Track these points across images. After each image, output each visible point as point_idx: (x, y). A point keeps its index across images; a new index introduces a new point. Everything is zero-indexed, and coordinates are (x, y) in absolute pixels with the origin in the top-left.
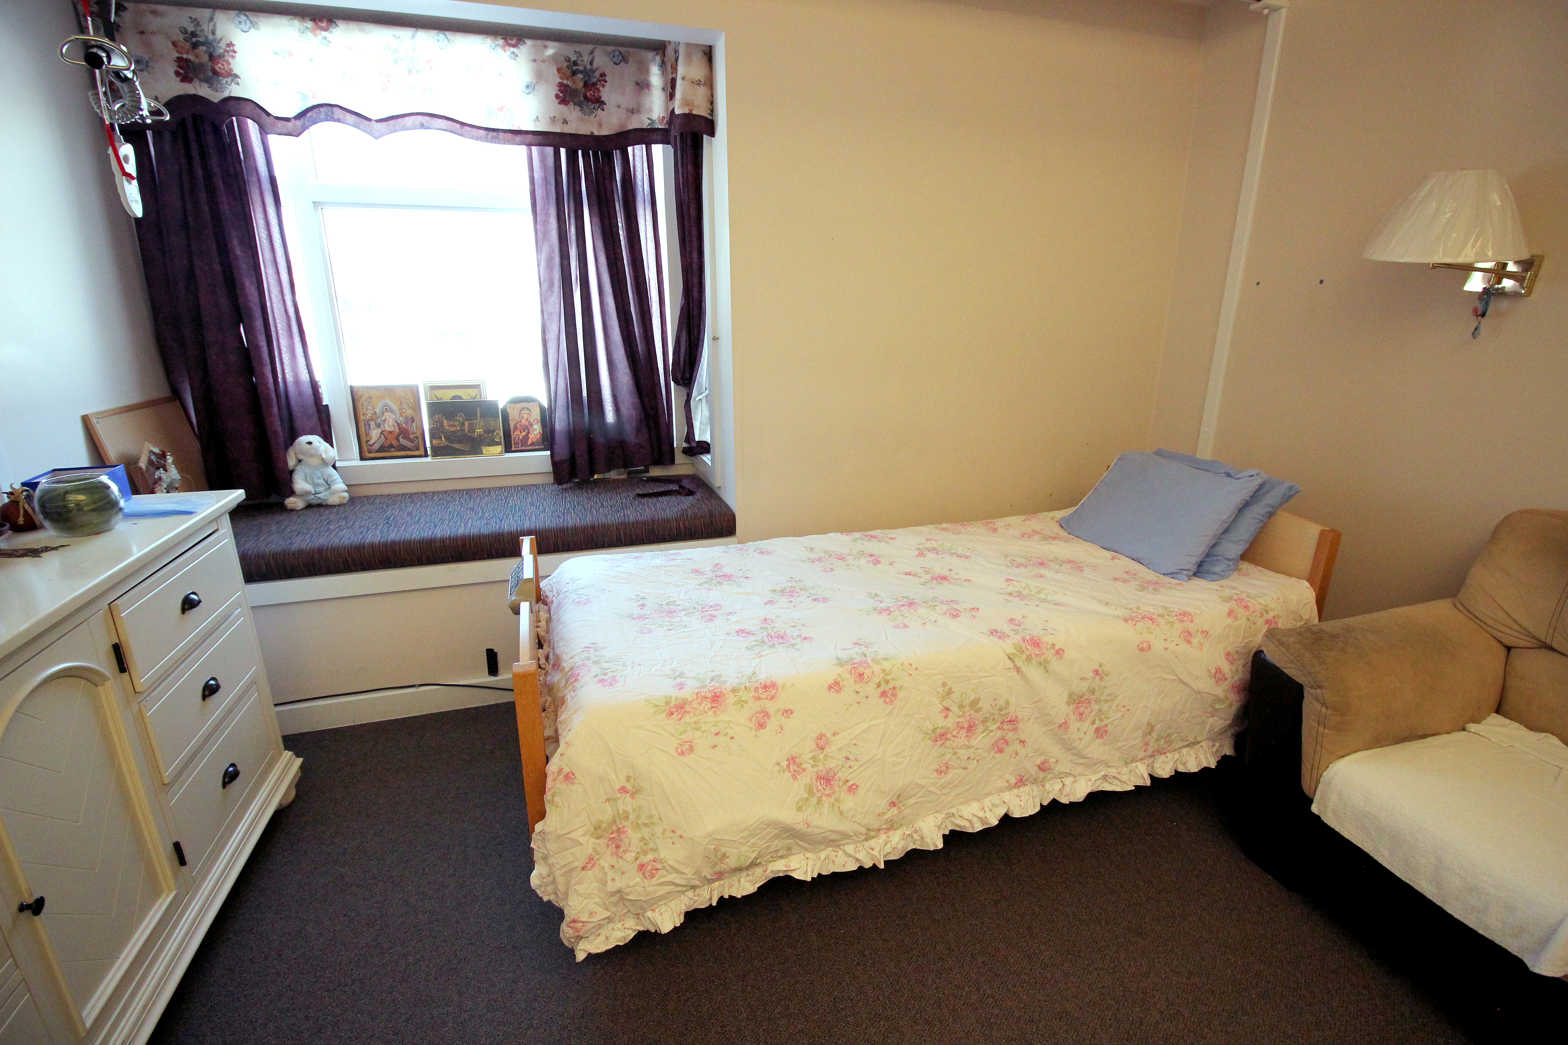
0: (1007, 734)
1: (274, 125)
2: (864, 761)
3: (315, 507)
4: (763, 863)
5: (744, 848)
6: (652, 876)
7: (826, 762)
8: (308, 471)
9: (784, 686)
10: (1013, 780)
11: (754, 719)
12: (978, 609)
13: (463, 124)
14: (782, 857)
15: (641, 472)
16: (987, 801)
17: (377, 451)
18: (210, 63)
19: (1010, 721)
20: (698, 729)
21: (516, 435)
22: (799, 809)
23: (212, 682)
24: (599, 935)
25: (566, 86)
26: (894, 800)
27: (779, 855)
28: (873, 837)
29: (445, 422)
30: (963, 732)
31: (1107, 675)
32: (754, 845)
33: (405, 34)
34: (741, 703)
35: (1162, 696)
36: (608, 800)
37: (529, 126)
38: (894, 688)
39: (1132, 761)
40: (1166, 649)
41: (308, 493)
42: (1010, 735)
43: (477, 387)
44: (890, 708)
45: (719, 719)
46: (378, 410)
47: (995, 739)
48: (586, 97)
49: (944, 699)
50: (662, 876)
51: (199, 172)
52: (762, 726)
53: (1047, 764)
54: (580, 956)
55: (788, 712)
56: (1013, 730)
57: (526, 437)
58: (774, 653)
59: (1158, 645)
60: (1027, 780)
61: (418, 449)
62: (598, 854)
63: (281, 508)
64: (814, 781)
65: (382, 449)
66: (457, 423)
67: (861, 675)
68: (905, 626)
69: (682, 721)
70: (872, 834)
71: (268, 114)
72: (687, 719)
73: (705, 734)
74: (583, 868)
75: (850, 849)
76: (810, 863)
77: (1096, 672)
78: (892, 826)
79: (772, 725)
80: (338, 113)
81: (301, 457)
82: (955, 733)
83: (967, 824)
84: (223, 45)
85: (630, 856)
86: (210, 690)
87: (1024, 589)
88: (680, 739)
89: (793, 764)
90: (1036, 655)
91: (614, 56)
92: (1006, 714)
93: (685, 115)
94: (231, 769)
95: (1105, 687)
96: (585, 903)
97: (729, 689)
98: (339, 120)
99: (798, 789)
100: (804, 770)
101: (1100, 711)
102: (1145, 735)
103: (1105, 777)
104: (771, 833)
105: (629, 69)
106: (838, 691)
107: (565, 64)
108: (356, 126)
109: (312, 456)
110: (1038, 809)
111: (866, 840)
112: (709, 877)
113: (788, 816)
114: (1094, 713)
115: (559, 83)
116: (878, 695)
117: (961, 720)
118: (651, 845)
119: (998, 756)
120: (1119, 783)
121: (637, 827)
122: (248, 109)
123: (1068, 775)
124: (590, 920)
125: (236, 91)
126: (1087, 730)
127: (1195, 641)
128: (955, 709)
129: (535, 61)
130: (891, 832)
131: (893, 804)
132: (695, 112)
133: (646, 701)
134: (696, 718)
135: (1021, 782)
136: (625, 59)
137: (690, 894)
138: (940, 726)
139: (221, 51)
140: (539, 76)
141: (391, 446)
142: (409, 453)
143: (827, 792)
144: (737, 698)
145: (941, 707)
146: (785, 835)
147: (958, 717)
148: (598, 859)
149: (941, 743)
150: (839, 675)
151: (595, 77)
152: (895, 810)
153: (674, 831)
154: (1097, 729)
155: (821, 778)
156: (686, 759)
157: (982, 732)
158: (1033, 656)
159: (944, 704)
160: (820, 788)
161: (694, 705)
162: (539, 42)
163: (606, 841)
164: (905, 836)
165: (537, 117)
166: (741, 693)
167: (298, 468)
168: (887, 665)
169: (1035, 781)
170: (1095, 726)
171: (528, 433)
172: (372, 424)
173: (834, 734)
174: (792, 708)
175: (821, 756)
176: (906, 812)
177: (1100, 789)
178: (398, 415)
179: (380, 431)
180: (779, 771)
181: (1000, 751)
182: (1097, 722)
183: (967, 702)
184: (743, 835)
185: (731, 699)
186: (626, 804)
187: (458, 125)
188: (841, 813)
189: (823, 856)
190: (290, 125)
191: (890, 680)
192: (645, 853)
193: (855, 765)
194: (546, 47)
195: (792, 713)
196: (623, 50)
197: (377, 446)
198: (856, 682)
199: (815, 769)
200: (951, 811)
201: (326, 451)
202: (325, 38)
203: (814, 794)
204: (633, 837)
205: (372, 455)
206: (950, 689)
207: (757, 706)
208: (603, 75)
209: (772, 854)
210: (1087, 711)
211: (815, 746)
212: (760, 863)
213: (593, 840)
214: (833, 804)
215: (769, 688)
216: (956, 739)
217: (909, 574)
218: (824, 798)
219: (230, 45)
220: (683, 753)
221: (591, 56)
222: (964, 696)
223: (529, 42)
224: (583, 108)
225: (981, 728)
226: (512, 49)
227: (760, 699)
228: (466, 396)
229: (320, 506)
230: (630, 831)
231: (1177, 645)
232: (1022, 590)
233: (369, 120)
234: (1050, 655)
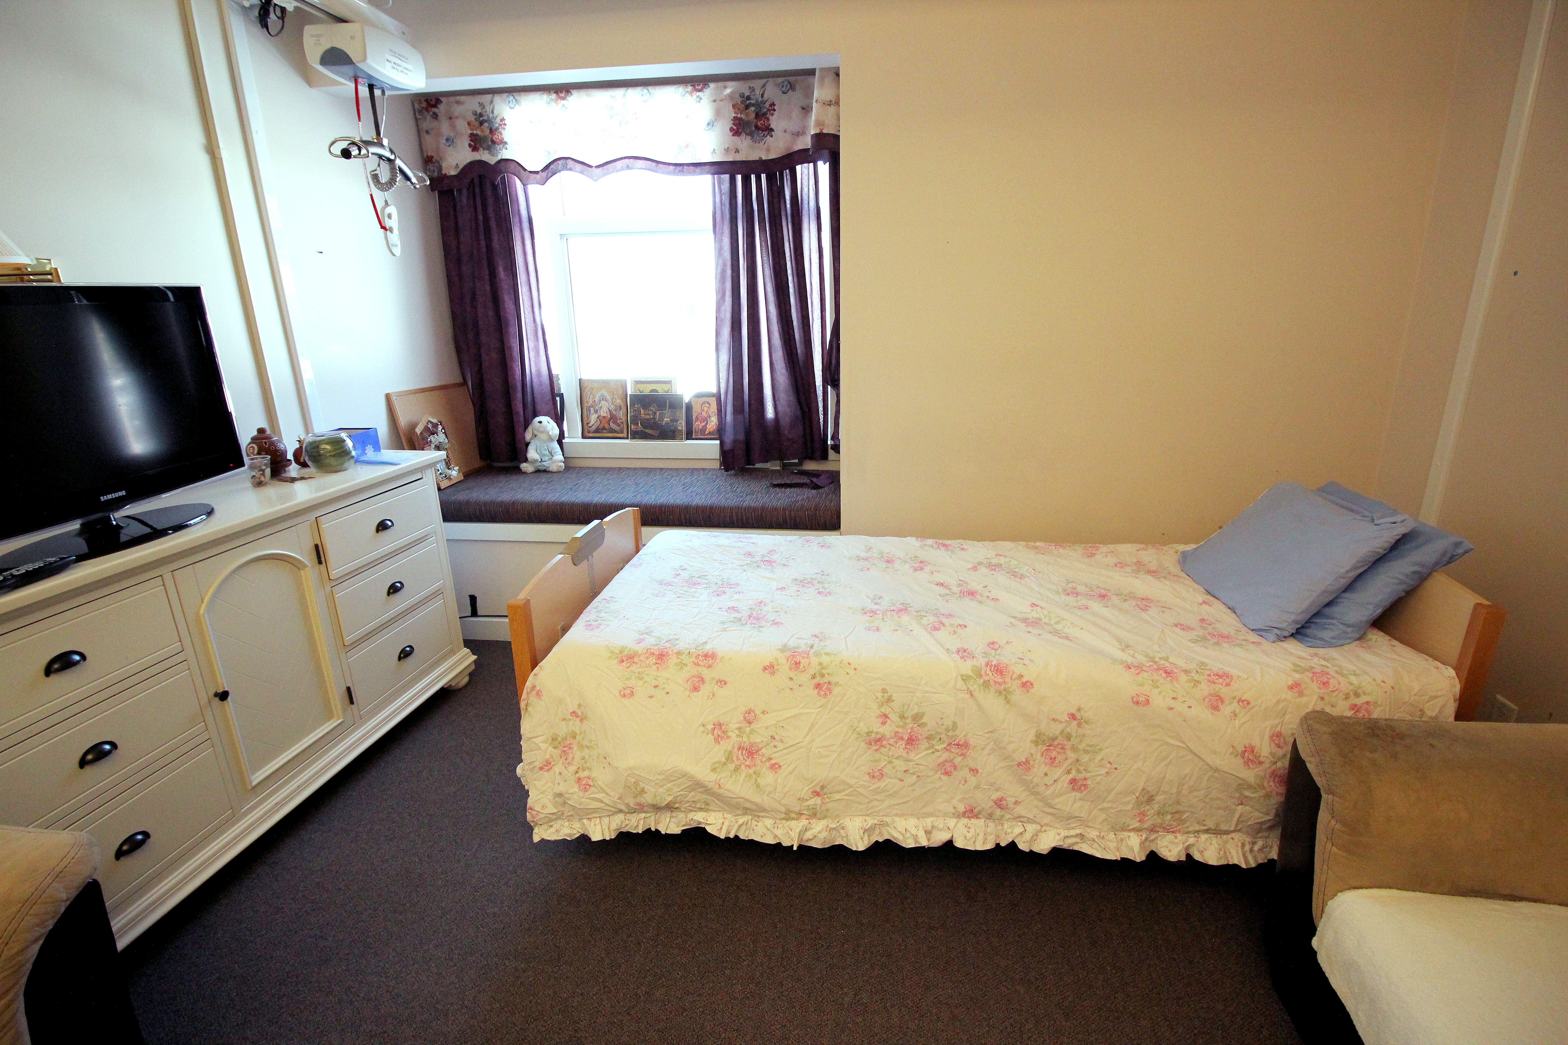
0: (955, 757)
1: (528, 178)
2: (789, 745)
3: (541, 472)
4: (682, 810)
5: (661, 790)
6: (586, 790)
7: (751, 736)
8: (538, 443)
9: (722, 658)
10: (961, 808)
11: (690, 682)
12: (966, 627)
13: (658, 162)
14: (701, 809)
15: (795, 464)
16: (929, 822)
17: (594, 432)
18: (490, 136)
19: (958, 745)
20: (641, 679)
21: (697, 425)
22: (714, 770)
23: (398, 585)
24: (551, 826)
25: (740, 119)
26: (818, 789)
27: (698, 806)
28: (793, 819)
29: (642, 411)
30: (903, 743)
31: (1087, 722)
32: (669, 790)
33: (619, 93)
34: (682, 665)
35: (1166, 762)
36: (564, 719)
37: (708, 157)
38: (829, 683)
39: (1123, 830)
40: (1171, 709)
41: (536, 461)
42: (958, 760)
43: (668, 382)
44: (824, 701)
45: (659, 674)
46: (597, 399)
47: (941, 760)
48: (757, 127)
49: (882, 705)
50: (593, 793)
51: (481, 217)
52: (696, 689)
53: (1004, 803)
54: (536, 839)
55: (722, 683)
56: (962, 755)
57: (705, 427)
58: (739, 630)
59: (1159, 701)
60: (980, 813)
61: (622, 432)
62: (554, 761)
63: (517, 470)
64: (736, 750)
65: (597, 431)
66: (650, 412)
67: (797, 664)
68: (878, 630)
69: (630, 669)
70: (793, 815)
71: (525, 170)
72: (634, 668)
73: (646, 685)
74: (541, 769)
75: (769, 822)
76: (726, 824)
77: (1073, 716)
78: (814, 814)
79: (705, 689)
80: (570, 163)
81: (536, 433)
82: (892, 741)
83: (900, 837)
84: (498, 120)
85: (573, 768)
86: (394, 589)
87: (1045, 617)
88: (625, 684)
89: (719, 730)
90: (995, 682)
91: (783, 86)
92: (953, 736)
93: (816, 135)
94: (408, 649)
95: (1084, 735)
96: (541, 796)
97: (675, 651)
98: (571, 169)
99: (719, 752)
100: (729, 737)
101: (1078, 760)
102: (1138, 803)
103: (1081, 836)
104: (685, 783)
105: (796, 97)
106: (773, 674)
107: (739, 100)
108: (582, 172)
109: (542, 432)
110: (989, 846)
111: (787, 820)
112: (632, 805)
113: (703, 773)
114: (1069, 761)
115: (734, 117)
116: (812, 687)
117: (900, 730)
118: (588, 765)
119: (945, 778)
120: (1100, 849)
121: (581, 747)
122: (512, 166)
123: (1030, 821)
124: (541, 811)
125: (506, 154)
126: (1059, 778)
127: (1226, 710)
128: (894, 717)
129: (715, 101)
130: (814, 820)
131: (817, 794)
132: (825, 131)
133: (607, 646)
134: (642, 669)
135: (971, 813)
136: (792, 87)
137: (621, 816)
138: (875, 730)
139: (497, 125)
140: (718, 113)
141: (604, 428)
142: (616, 435)
143: (748, 763)
144: (679, 660)
145: (878, 712)
146: (700, 790)
147: (898, 727)
148: (554, 765)
149: (876, 748)
150: (776, 659)
151: (765, 108)
152: (818, 800)
153: (605, 758)
154: (1073, 781)
155: (743, 749)
156: (626, 701)
157: (927, 749)
158: (992, 682)
159: (883, 710)
160: (741, 757)
161: (642, 658)
162: (721, 84)
163: (560, 752)
164: (828, 829)
165: (714, 150)
166: (682, 657)
167: (532, 441)
168: (825, 660)
169: (990, 816)
170: (1071, 776)
171: (707, 422)
172: (592, 409)
173: (763, 712)
174: (726, 679)
175: (748, 729)
176: (830, 805)
177: (1076, 848)
178: (610, 403)
179: (597, 415)
180: (703, 732)
181: (947, 773)
182: (1074, 772)
183: (909, 714)
184: (658, 777)
185: (673, 660)
186: (575, 725)
187: (654, 164)
188: (758, 786)
189: (741, 821)
190: (538, 176)
191: (826, 675)
192: (584, 770)
193: (781, 746)
194: (725, 87)
195: (725, 683)
196: (791, 79)
197: (594, 428)
198: (791, 669)
199: (740, 739)
200: (885, 819)
201: (553, 429)
202: (563, 105)
203: (733, 761)
204: (577, 753)
205: (591, 435)
206: (891, 696)
207: (694, 670)
208: (773, 104)
209: (690, 803)
210: (1060, 758)
211: (742, 718)
212: (677, 808)
213: (551, 749)
214: (750, 776)
215: (709, 657)
216: (893, 748)
217: (942, 584)
218: (743, 767)
219: (503, 120)
220: (624, 696)
221: (763, 89)
222: (906, 707)
223: (712, 85)
224: (753, 137)
225: (925, 744)
226: (698, 93)
227: (699, 665)
228: (661, 390)
229: (545, 471)
230: (575, 748)
231: (1190, 707)
232: (1043, 617)
233: (591, 167)
234: (1014, 686)
